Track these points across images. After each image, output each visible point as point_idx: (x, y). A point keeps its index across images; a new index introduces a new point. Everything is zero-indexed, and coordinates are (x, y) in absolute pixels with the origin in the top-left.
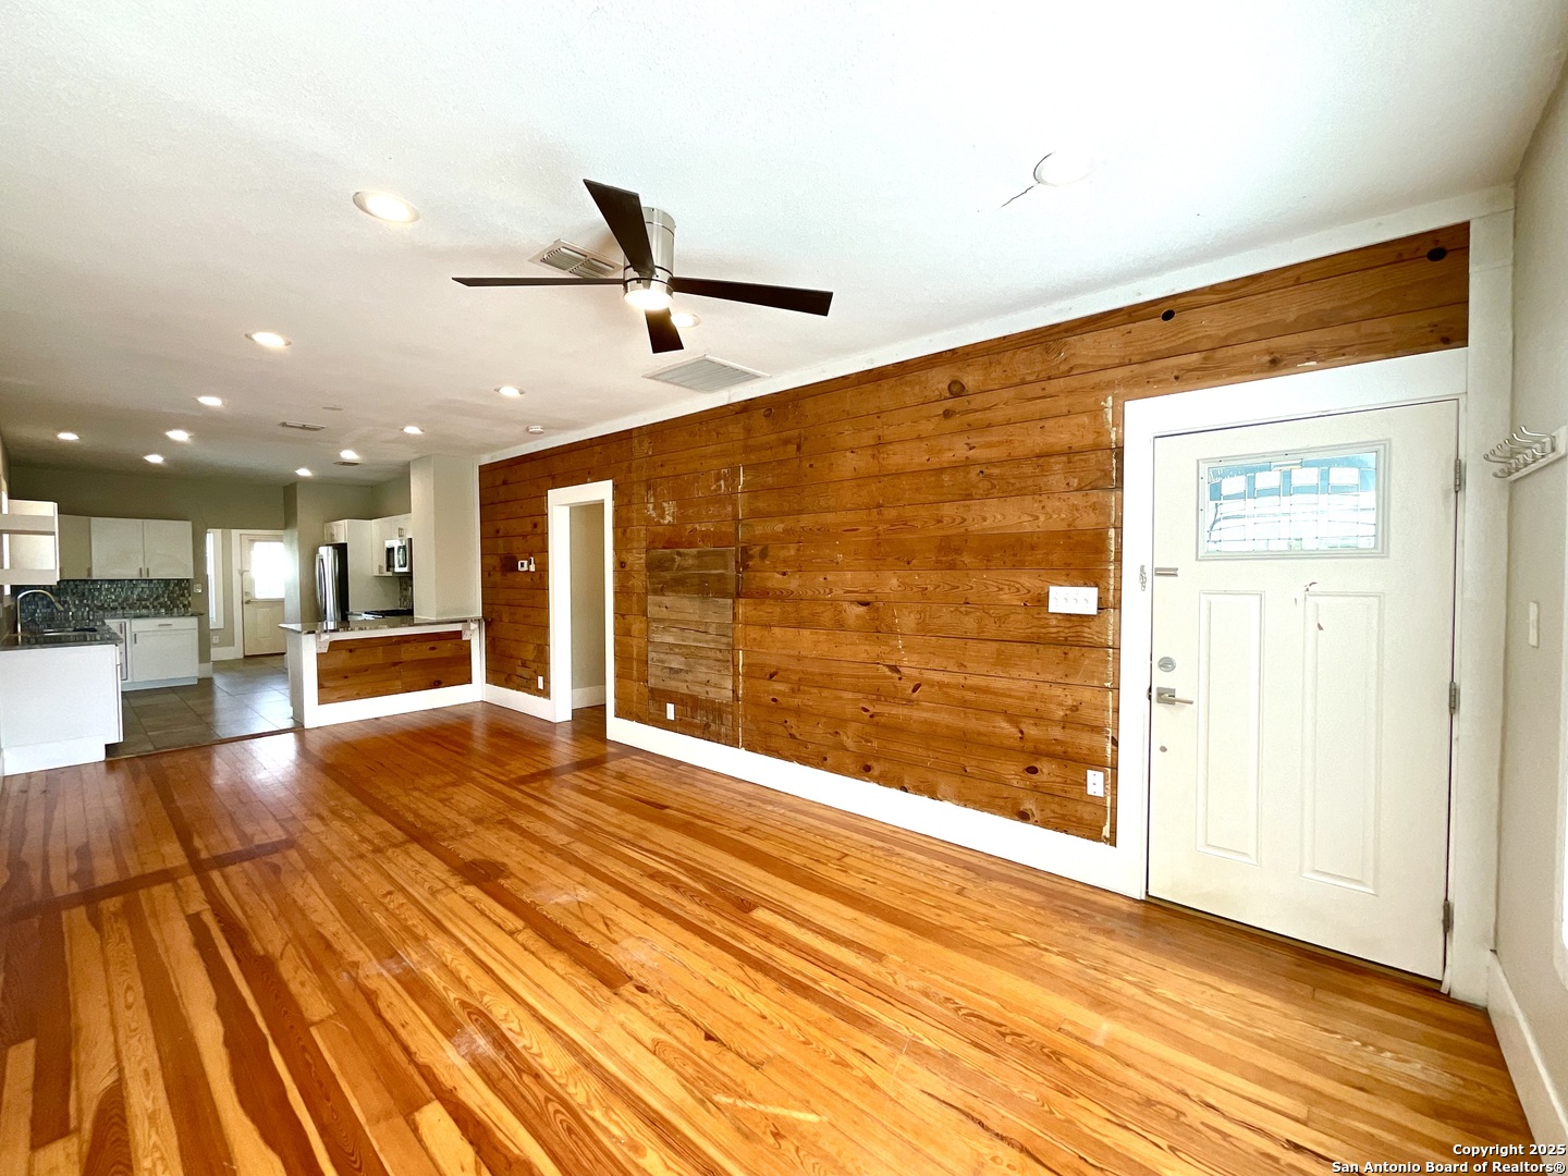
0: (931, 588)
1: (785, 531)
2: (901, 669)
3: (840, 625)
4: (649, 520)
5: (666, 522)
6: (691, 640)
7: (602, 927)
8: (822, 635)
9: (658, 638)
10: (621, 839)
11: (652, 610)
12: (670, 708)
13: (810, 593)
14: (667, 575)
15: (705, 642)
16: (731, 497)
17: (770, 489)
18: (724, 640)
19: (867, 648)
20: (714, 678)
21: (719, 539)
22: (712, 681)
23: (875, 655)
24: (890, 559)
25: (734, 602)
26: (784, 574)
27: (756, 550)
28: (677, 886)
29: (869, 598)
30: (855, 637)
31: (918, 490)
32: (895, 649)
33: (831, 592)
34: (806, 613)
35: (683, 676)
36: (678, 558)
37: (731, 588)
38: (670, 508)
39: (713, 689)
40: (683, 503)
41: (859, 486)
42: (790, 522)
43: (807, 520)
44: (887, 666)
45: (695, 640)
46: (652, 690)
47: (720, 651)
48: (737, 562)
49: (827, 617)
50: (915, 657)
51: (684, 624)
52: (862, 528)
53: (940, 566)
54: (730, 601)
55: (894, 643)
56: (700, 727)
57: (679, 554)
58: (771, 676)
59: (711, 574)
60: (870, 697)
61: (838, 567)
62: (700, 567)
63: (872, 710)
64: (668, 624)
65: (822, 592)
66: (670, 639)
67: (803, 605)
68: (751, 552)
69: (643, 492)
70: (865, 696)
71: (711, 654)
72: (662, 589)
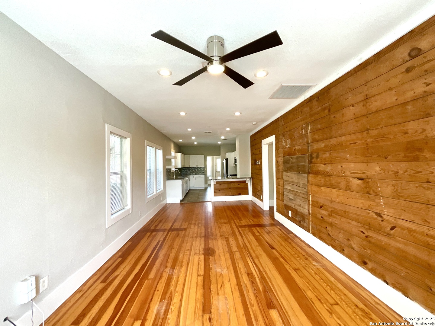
0: (401, 172)
1: (325, 146)
2: (383, 216)
3: (349, 188)
4: (283, 147)
5: (288, 147)
6: (295, 189)
7: (219, 287)
8: (341, 192)
9: (286, 187)
10: (251, 256)
11: (285, 178)
12: (290, 212)
13: (335, 173)
14: (288, 165)
15: (300, 190)
16: (306, 135)
17: (319, 130)
18: (305, 190)
19: (363, 201)
20: (302, 204)
21: (303, 151)
22: (301, 205)
23: (367, 205)
24: (374, 156)
25: (308, 176)
26: (325, 164)
27: (315, 155)
28: (253, 282)
29: (363, 176)
30: (356, 195)
31: (391, 117)
32: (379, 204)
33: (344, 173)
34: (333, 182)
35: (293, 202)
36: (291, 159)
37: (307, 170)
38: (289, 141)
39: (302, 208)
40: (292, 139)
41: (356, 121)
42: (326, 142)
43: (333, 141)
44: (374, 212)
45: (297, 189)
46: (285, 205)
47: (304, 194)
48: (308, 160)
49: (343, 184)
50: (392, 211)
51: (293, 183)
52: (358, 142)
53: (406, 159)
54: (306, 175)
55: (378, 201)
56: (298, 221)
57: (291, 158)
58: (321, 207)
59: (300, 165)
60: (366, 226)
61: (347, 161)
62: (297, 162)
63: (367, 234)
64: (290, 183)
65: (340, 172)
66: (289, 188)
67: (333, 178)
68: (313, 156)
69: (282, 138)
70: (363, 225)
71: (301, 195)
72: (287, 170)
